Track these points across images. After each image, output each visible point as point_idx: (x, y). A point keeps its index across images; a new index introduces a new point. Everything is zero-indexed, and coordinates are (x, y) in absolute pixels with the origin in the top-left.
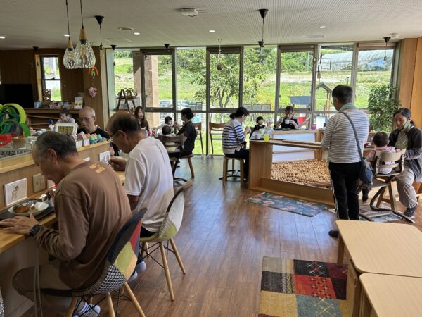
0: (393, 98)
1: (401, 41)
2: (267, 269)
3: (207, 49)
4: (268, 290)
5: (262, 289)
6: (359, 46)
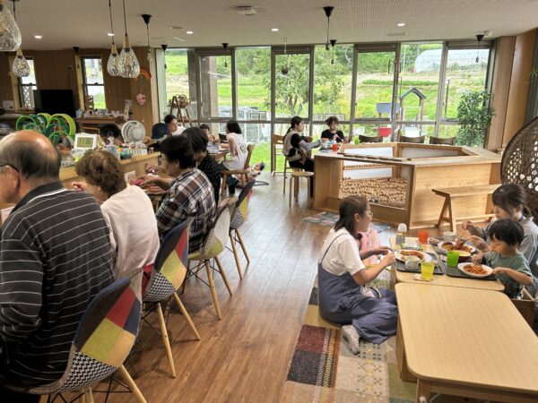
0: (487, 107)
3: (272, 48)
5: (311, 302)
6: (449, 45)
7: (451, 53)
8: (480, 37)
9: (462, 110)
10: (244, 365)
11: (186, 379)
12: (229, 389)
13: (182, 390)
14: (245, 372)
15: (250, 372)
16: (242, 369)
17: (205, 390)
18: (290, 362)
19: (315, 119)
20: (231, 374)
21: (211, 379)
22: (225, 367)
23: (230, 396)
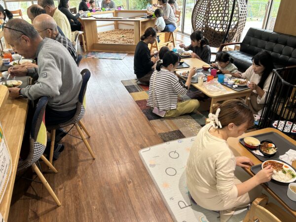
2: (126, 85)
4: (132, 92)
5: (130, 92)
10: (127, 121)
11: (108, 134)
12: (131, 131)
13: (111, 138)
14: (130, 124)
15: (132, 123)
16: (128, 123)
17: (121, 134)
18: (144, 115)
20: (125, 126)
21: (119, 130)
22: (120, 125)
23: (134, 133)
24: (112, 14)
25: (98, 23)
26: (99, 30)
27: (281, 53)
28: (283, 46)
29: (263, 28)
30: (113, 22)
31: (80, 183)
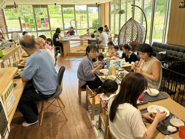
0: (100, 23)
1: (100, 4)
3: (33, 6)
6: (88, 6)
7: (89, 8)
8: (96, 4)
9: (93, 24)
19: (52, 30)
24: (79, 37)
25: (71, 42)
26: (71, 46)
27: (171, 55)
28: (172, 51)
29: (162, 42)
30: (80, 41)
31: (51, 124)
